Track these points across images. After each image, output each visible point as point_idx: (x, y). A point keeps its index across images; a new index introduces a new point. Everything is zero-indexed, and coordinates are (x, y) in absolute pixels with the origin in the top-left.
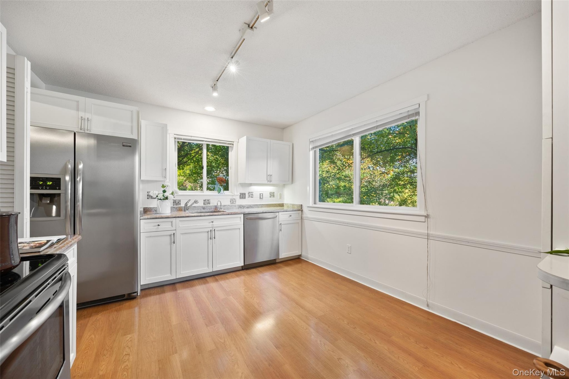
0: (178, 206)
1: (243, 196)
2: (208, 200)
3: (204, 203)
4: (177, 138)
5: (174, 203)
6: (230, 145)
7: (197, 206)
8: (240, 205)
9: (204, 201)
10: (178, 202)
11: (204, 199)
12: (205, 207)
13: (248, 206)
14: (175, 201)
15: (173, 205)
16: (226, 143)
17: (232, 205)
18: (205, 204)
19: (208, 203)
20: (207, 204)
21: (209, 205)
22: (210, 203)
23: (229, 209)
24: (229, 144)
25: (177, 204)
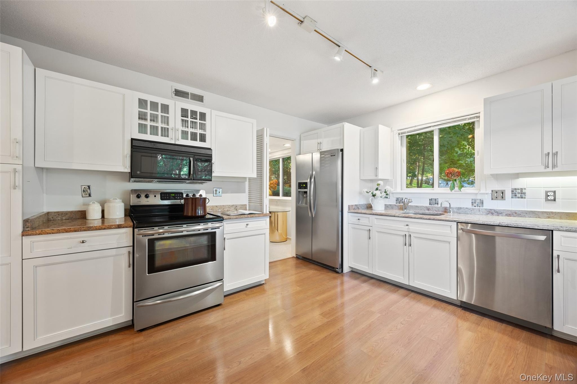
0: (400, 204)
1: (499, 195)
2: (436, 200)
3: (430, 203)
4: (400, 133)
5: (396, 200)
6: (474, 119)
7: (419, 206)
8: (491, 210)
9: (430, 200)
10: (401, 201)
11: (431, 198)
12: (431, 208)
13: (509, 212)
14: (398, 199)
15: (396, 203)
16: (465, 119)
17: (473, 209)
18: (432, 205)
19: (436, 203)
20: (434, 205)
21: (437, 206)
22: (438, 203)
23: (468, 214)
24: (471, 118)
25: (399, 202)
